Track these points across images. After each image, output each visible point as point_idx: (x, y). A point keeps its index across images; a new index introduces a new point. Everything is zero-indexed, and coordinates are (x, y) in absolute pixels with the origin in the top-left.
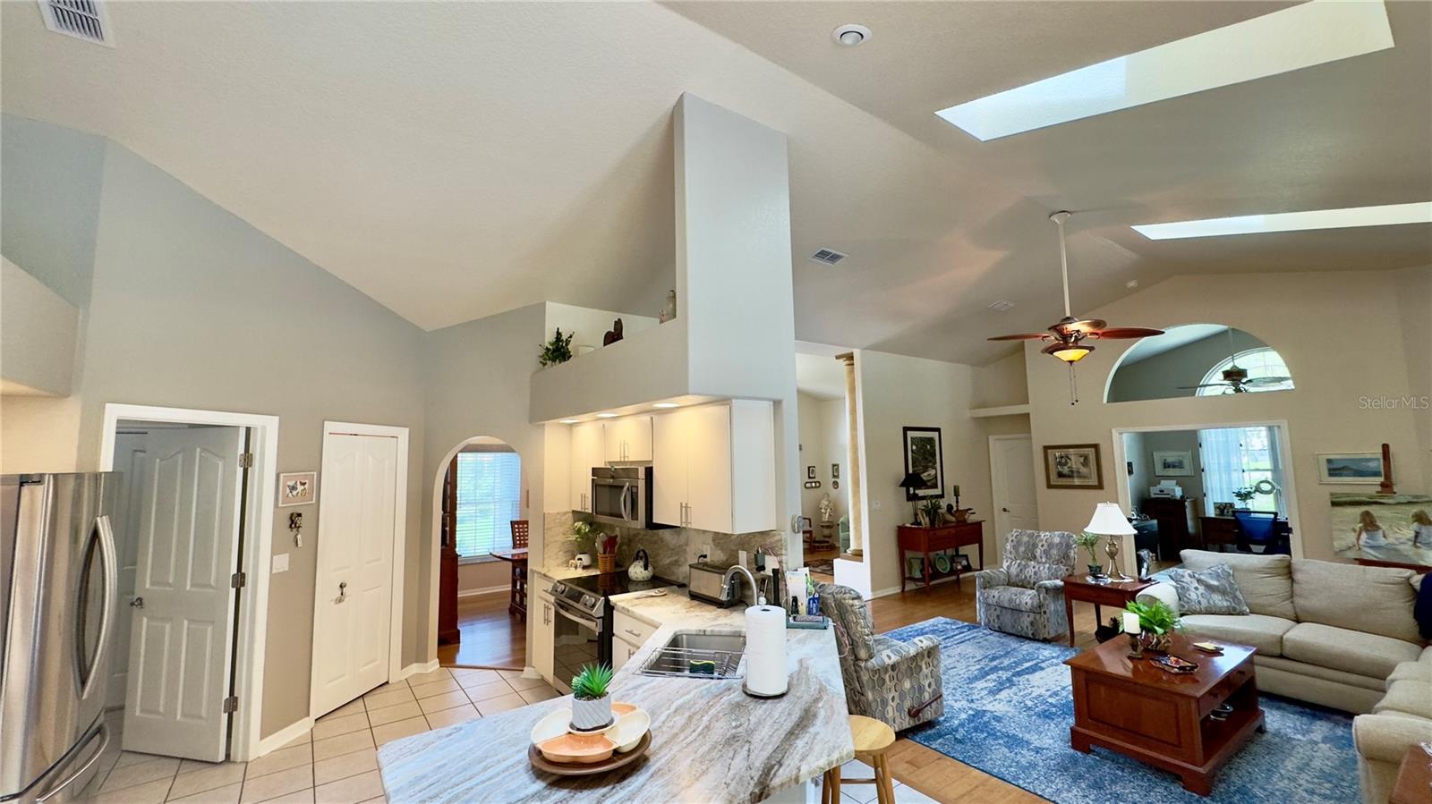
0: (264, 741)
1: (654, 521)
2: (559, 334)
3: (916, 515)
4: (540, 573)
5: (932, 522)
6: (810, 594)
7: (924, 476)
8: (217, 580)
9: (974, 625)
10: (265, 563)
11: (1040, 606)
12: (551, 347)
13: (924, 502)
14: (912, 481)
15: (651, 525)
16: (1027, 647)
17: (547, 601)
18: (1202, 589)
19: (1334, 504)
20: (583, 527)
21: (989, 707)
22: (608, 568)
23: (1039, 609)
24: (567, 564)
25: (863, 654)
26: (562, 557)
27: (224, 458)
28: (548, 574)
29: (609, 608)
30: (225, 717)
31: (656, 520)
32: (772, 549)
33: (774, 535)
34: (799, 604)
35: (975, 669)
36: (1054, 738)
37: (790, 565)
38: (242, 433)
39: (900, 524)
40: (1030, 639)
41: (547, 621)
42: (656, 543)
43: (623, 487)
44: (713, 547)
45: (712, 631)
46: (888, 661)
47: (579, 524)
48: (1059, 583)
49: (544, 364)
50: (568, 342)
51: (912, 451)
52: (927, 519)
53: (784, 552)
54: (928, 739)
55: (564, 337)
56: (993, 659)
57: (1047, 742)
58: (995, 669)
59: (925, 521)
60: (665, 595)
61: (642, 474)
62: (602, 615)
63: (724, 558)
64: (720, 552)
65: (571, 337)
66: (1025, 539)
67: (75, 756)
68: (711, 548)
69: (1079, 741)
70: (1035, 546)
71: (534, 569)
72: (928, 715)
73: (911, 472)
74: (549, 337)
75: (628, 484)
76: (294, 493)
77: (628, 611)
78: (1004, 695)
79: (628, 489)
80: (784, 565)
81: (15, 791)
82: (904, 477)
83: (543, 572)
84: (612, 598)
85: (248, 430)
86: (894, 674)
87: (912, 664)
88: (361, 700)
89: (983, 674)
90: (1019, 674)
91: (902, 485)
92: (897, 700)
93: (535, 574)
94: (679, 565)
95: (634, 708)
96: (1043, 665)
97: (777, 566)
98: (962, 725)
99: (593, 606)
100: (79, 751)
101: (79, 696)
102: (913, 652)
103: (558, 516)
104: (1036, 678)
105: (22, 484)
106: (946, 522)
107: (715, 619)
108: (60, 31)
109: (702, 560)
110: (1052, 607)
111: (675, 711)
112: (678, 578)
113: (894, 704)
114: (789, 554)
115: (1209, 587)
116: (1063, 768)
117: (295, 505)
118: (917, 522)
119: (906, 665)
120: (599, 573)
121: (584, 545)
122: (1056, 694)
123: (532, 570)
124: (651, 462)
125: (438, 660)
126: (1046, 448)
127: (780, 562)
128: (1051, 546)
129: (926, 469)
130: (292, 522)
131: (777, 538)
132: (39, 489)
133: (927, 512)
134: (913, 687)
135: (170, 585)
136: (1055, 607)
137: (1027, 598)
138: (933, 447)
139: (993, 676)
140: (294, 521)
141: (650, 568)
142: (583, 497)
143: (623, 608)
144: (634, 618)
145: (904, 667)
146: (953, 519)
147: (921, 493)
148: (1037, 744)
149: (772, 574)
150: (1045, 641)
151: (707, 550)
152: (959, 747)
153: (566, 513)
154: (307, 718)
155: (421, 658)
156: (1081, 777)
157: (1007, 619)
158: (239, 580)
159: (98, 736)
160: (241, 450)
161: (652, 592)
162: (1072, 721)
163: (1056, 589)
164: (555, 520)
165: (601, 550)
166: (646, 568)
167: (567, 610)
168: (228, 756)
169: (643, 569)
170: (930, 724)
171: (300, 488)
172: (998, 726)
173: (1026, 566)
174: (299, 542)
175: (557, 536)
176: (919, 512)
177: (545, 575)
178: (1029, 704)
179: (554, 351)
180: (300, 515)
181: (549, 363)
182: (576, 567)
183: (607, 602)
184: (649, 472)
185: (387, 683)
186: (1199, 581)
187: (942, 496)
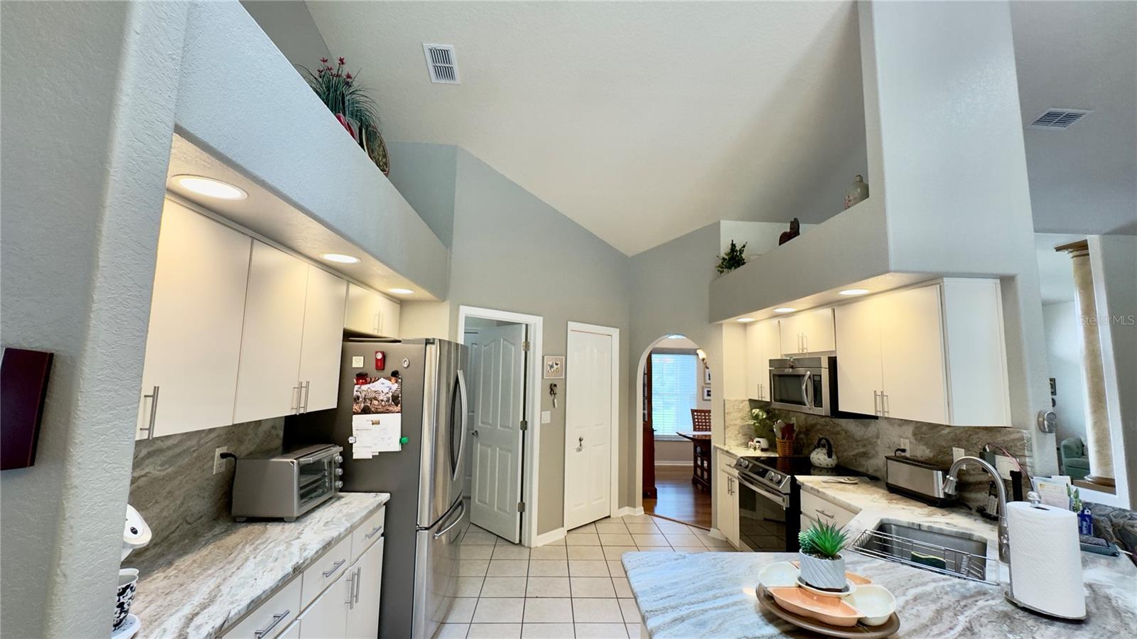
0: (539, 536)
1: (840, 410)
2: (733, 245)
4: (723, 450)
8: (513, 424)
10: (538, 417)
12: (727, 257)
15: (835, 412)
17: (729, 474)
20: (761, 414)
22: (787, 451)
24: (747, 446)
26: (741, 439)
27: (514, 344)
28: (730, 451)
29: (796, 488)
30: (518, 514)
31: (842, 408)
32: (1008, 448)
33: (1010, 433)
37: (1038, 469)
38: (524, 326)
41: (731, 491)
42: (838, 433)
43: (804, 376)
44: (914, 441)
45: (929, 527)
47: (756, 411)
49: (721, 272)
50: (741, 251)
53: (1027, 453)
55: (738, 248)
60: (856, 484)
61: (825, 363)
62: (789, 492)
63: (931, 455)
64: (924, 448)
65: (744, 246)
67: (450, 515)
68: (911, 443)
71: (717, 445)
74: (724, 249)
75: (809, 373)
76: (552, 370)
77: (818, 491)
79: (810, 377)
80: (1029, 469)
81: (427, 526)
83: (725, 449)
84: (799, 478)
85: (527, 325)
88: (593, 526)
93: (718, 450)
94: (870, 458)
95: (870, 582)
97: (1017, 469)
99: (779, 482)
100: (453, 512)
101: (452, 479)
103: (737, 403)
105: (426, 345)
107: (929, 515)
108: (437, 81)
109: (899, 453)
111: (915, 599)
112: (867, 470)
114: (1036, 457)
117: (552, 378)
120: (777, 456)
121: (762, 429)
123: (715, 447)
124: (835, 352)
125: (642, 508)
127: (1022, 465)
130: (552, 390)
131: (1016, 436)
132: (433, 347)
135: (489, 424)
140: (553, 388)
141: (834, 457)
142: (761, 387)
143: (812, 488)
144: (827, 500)
149: (1010, 478)
151: (906, 444)
153: (742, 401)
154: (562, 528)
155: (632, 504)
158: (524, 425)
159: (460, 507)
160: (524, 340)
161: (841, 479)
164: (734, 405)
165: (779, 434)
166: (830, 456)
167: (752, 483)
168: (520, 541)
169: (826, 457)
171: (555, 367)
174: (556, 404)
175: (736, 420)
177: (727, 452)
179: (730, 259)
180: (555, 385)
181: (726, 270)
182: (755, 449)
183: (794, 481)
184: (833, 363)
185: (609, 517)
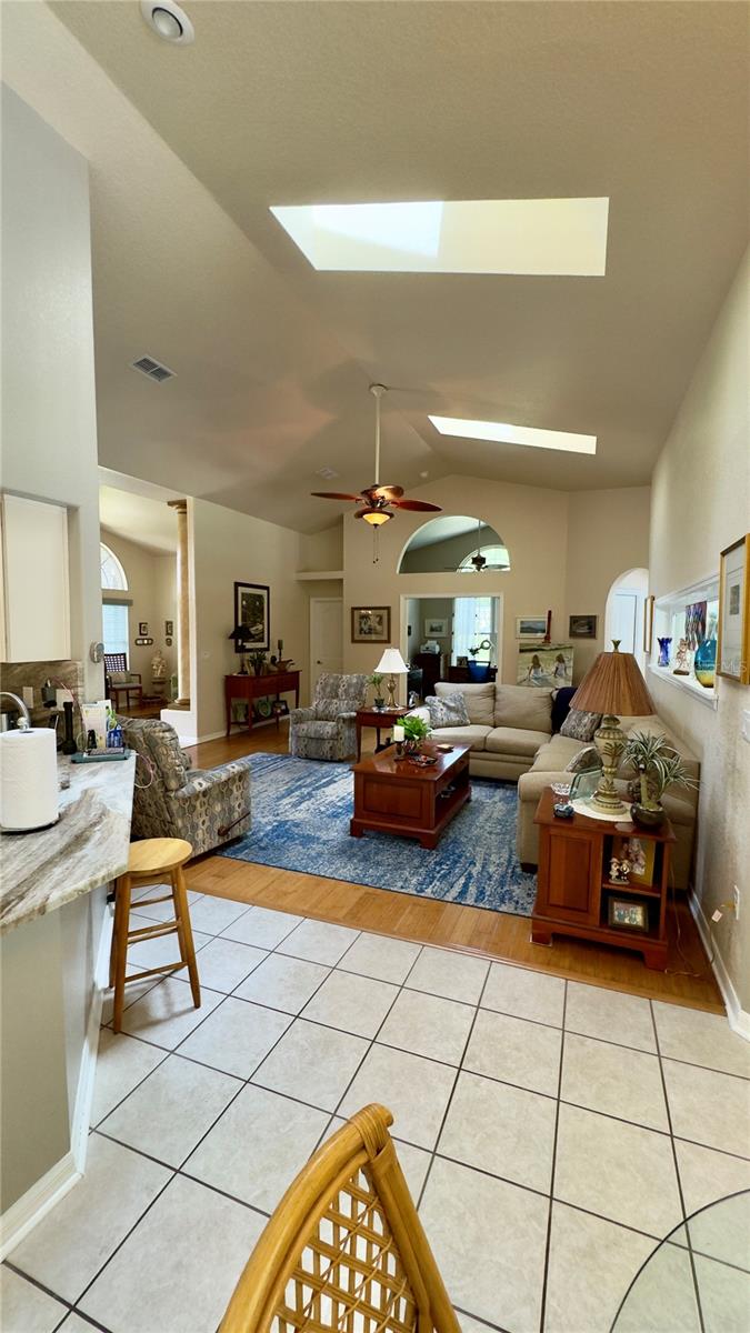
3: (243, 665)
5: (257, 671)
6: (111, 727)
7: (253, 630)
9: (287, 755)
11: (338, 734)
13: (251, 654)
14: (240, 634)
16: (326, 767)
18: (445, 709)
19: (521, 651)
21: (291, 817)
23: (336, 736)
25: (173, 784)
32: (65, 681)
33: (68, 666)
34: (97, 738)
35: (282, 790)
36: (338, 830)
39: (228, 674)
40: (327, 761)
46: (198, 788)
48: (354, 714)
51: (243, 606)
52: (253, 669)
53: (79, 683)
54: (235, 852)
56: (299, 779)
57: (333, 834)
58: (300, 787)
59: (251, 670)
66: (332, 681)
69: (356, 830)
70: (338, 686)
72: (237, 832)
73: (240, 624)
78: (304, 806)
80: (80, 698)
82: (232, 629)
86: (205, 800)
87: (224, 789)
89: (289, 792)
90: (318, 788)
91: (231, 637)
92: (207, 824)
96: (336, 779)
97: (70, 699)
98: (266, 835)
102: (224, 777)
104: (329, 790)
106: (269, 671)
110: (347, 733)
113: (204, 828)
114: (87, 686)
115: (449, 708)
116: (345, 852)
118: (243, 672)
119: (217, 791)
122: (343, 799)
126: (354, 609)
127: (75, 695)
128: (350, 685)
129: (255, 624)
131: (71, 668)
133: (253, 662)
134: (223, 809)
136: (348, 733)
137: (328, 728)
138: (262, 604)
139: (297, 793)
145: (215, 792)
146: (276, 669)
147: (248, 645)
148: (325, 838)
149: (64, 710)
150: (340, 761)
152: (261, 853)
156: (355, 855)
157: (313, 746)
162: (352, 816)
163: (351, 720)
170: (239, 839)
172: (296, 830)
173: (331, 703)
176: (246, 663)
178: (323, 809)
186: (444, 704)
187: (267, 649)
